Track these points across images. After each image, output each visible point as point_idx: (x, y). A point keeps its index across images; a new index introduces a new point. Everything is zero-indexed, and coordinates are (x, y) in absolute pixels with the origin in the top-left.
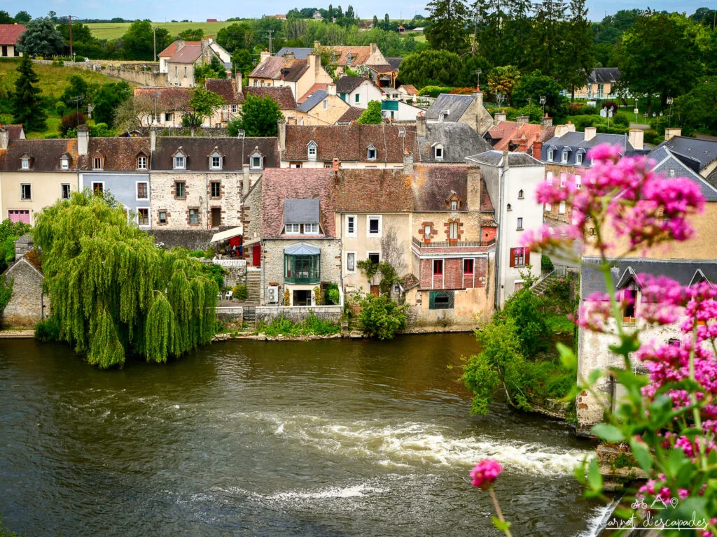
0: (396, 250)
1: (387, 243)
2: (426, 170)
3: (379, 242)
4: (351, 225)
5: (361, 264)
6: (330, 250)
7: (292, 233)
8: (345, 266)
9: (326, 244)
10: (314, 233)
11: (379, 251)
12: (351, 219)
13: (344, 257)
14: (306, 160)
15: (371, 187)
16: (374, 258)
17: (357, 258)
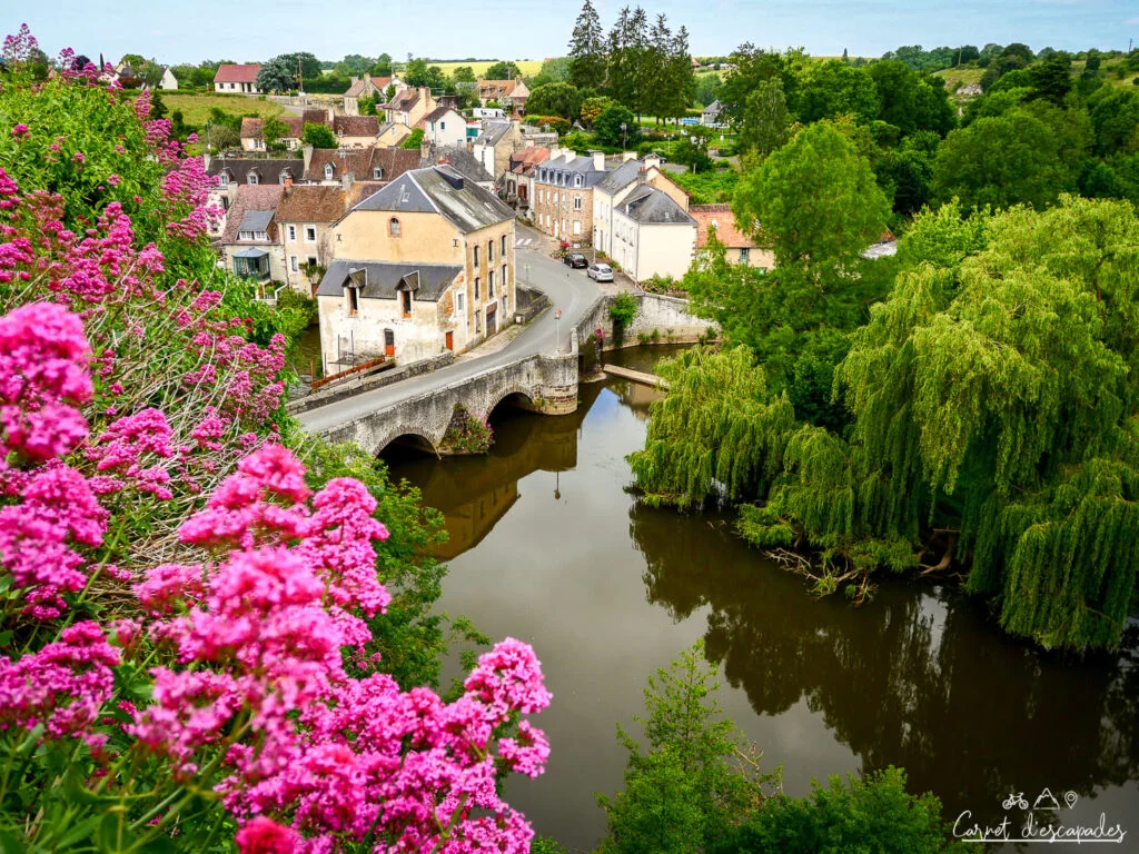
0: (328, 254)
1: (322, 249)
2: (361, 187)
3: (315, 248)
4: (292, 233)
5: (302, 266)
6: (276, 254)
7: (246, 239)
8: (290, 268)
9: (273, 248)
10: (263, 239)
11: (316, 255)
12: (292, 228)
13: (289, 260)
14: (324, 178)
15: (312, 201)
16: (313, 261)
17: (298, 261)
